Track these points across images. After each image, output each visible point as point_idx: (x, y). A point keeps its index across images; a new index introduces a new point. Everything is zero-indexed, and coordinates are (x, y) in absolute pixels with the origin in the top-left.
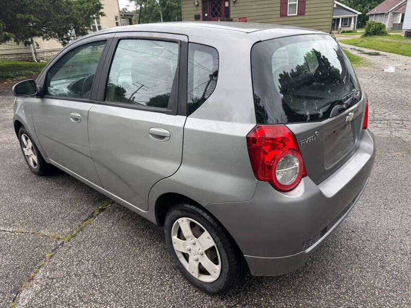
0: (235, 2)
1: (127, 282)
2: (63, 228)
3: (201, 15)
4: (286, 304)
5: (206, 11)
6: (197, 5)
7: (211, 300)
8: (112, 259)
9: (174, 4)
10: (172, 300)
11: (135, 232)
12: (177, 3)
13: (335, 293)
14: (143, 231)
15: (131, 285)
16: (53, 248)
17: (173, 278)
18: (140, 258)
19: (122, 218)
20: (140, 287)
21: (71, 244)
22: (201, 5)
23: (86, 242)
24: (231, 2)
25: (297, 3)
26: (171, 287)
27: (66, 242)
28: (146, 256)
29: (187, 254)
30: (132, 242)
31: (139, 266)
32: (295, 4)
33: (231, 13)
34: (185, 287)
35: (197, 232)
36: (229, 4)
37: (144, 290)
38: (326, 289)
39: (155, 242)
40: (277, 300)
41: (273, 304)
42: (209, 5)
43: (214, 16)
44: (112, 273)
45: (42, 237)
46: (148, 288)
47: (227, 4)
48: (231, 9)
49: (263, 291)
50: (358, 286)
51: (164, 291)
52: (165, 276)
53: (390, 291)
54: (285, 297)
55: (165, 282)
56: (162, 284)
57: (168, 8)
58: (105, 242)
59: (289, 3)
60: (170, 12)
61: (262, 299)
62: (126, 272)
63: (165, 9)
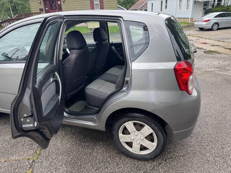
0: (64, 1)
1: (96, 170)
2: (27, 151)
3: (44, 9)
4: (183, 153)
5: (46, 6)
6: (40, 3)
7: (149, 163)
8: (77, 160)
9: (18, 2)
10: (129, 171)
11: (80, 140)
12: (21, 2)
13: (198, 141)
14: (85, 139)
15: (100, 170)
16: (29, 166)
17: (121, 159)
18: (94, 154)
19: (65, 134)
20: (107, 170)
21: (41, 159)
22: (42, 2)
23: (52, 155)
24: (61, 1)
25: (99, 3)
26: (123, 164)
27: (36, 160)
28: (97, 152)
29: (132, 142)
30: (82, 146)
31: (97, 159)
32: (98, 4)
33: (62, 8)
34: (131, 162)
35: (139, 127)
36: (60, 2)
37: (110, 171)
38: (193, 141)
39: (96, 143)
40: (178, 152)
41: (178, 155)
42: (48, 2)
43: (52, 10)
44: (83, 168)
45: (15, 162)
46: (112, 169)
47: (59, 3)
48: (62, 5)
49: (169, 151)
50: (204, 135)
51: (121, 167)
52: (116, 159)
53: (216, 133)
54: (180, 150)
55: (118, 162)
56: (117, 164)
57: (15, 4)
58: (64, 151)
59: (94, 3)
60: (17, 7)
61: (171, 154)
62: (92, 165)
63: (13, 4)
